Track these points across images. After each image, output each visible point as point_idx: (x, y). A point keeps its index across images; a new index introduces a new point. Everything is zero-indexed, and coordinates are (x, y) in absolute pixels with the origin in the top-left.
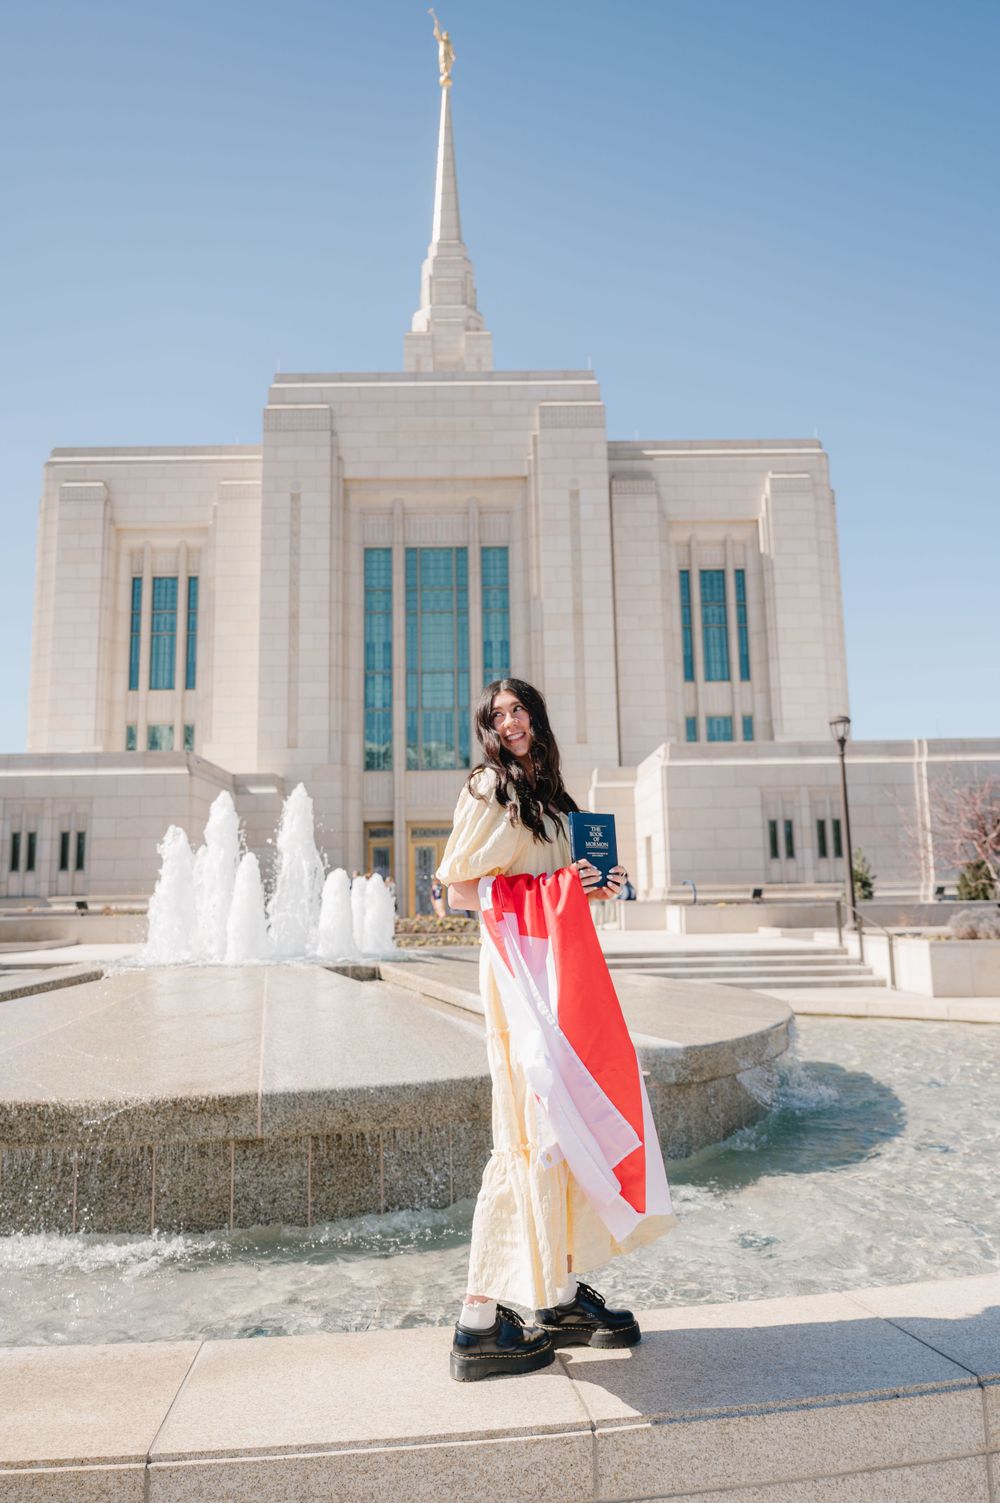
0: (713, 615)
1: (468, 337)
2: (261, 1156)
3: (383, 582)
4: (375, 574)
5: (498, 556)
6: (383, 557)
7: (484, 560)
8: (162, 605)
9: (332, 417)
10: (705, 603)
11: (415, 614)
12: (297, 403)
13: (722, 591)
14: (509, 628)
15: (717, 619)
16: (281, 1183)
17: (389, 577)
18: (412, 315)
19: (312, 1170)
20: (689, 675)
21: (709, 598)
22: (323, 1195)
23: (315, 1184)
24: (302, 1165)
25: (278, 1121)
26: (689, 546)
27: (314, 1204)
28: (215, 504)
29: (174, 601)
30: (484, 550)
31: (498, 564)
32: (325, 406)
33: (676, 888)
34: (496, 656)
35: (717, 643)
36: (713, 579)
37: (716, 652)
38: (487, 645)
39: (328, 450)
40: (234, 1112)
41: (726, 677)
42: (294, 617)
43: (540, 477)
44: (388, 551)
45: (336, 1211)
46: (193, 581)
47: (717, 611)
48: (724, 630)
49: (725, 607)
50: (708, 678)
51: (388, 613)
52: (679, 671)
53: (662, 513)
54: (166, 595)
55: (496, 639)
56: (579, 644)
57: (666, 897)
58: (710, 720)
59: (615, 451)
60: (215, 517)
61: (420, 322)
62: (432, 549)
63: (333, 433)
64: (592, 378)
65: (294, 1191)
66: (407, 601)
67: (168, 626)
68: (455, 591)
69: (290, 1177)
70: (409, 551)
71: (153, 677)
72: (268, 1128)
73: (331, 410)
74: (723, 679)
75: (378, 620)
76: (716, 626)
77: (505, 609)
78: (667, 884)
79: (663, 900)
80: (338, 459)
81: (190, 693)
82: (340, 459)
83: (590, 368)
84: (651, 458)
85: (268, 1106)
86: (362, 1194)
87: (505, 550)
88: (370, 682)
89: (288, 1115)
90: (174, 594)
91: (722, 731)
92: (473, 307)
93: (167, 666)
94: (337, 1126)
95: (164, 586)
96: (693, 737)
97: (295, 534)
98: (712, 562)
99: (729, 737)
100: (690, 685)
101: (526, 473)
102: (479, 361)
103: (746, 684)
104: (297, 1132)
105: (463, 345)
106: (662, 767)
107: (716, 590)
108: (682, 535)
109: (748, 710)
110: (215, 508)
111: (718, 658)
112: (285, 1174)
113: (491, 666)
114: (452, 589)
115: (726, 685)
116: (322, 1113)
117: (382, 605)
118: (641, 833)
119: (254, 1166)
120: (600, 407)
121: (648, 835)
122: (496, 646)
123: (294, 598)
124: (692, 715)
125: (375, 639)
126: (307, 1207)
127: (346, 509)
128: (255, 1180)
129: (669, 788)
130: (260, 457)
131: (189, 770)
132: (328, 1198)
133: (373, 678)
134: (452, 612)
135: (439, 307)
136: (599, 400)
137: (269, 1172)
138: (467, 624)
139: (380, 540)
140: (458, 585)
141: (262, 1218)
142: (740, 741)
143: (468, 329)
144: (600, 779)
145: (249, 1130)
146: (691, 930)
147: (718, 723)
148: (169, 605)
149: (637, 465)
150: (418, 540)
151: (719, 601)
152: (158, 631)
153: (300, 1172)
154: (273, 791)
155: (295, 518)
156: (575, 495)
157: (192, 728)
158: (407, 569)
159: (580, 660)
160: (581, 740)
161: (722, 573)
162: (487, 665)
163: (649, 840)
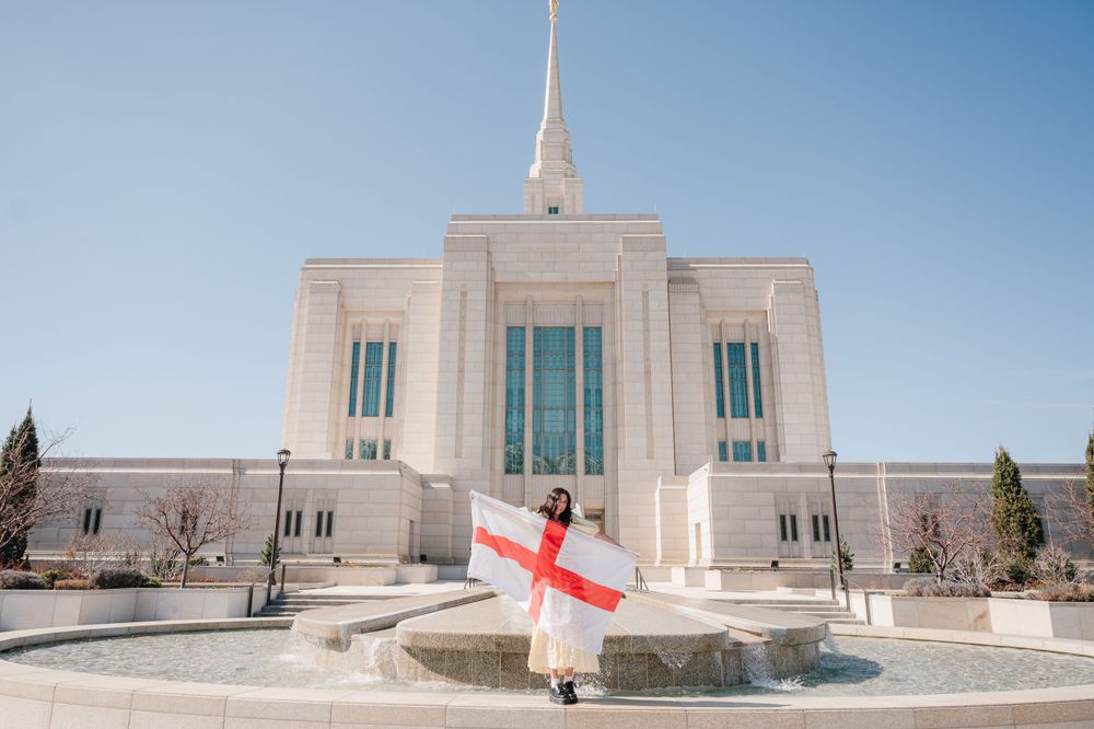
0: (737, 374)
1: (566, 182)
3: (518, 349)
4: (514, 344)
5: (594, 333)
6: (519, 333)
7: (585, 335)
8: (373, 361)
9: (488, 243)
10: (731, 366)
11: (540, 370)
12: (466, 234)
13: (742, 357)
14: (602, 381)
15: (739, 376)
17: (523, 346)
18: (529, 167)
20: (721, 414)
21: (734, 362)
26: (720, 327)
28: (410, 295)
29: (380, 358)
30: (585, 329)
31: (595, 338)
32: (484, 236)
33: (718, 558)
34: (593, 399)
35: (740, 392)
36: (737, 349)
37: (739, 398)
38: (587, 391)
39: (485, 263)
41: (746, 415)
42: (461, 371)
43: (623, 282)
44: (523, 329)
46: (393, 346)
47: (739, 370)
48: (744, 383)
49: (745, 368)
50: (734, 416)
51: (522, 369)
52: (715, 410)
53: (703, 306)
54: (375, 353)
55: (593, 387)
56: (648, 393)
57: (710, 564)
58: (735, 444)
59: (672, 264)
60: (409, 304)
61: (535, 171)
62: (551, 328)
63: (489, 253)
64: (657, 219)
66: (535, 361)
67: (376, 375)
68: (566, 356)
70: (537, 329)
71: (365, 408)
73: (488, 238)
74: (744, 417)
75: (516, 374)
76: (739, 380)
77: (599, 368)
78: (712, 556)
79: (709, 567)
81: (389, 419)
82: (492, 269)
84: (695, 269)
87: (599, 329)
88: (509, 415)
90: (381, 353)
91: (744, 453)
92: (570, 162)
93: (374, 401)
95: (374, 348)
96: (725, 458)
97: (463, 318)
98: (736, 337)
99: (749, 458)
100: (722, 420)
101: (614, 280)
103: (760, 420)
105: (563, 186)
106: (708, 477)
107: (738, 357)
108: (716, 320)
109: (761, 438)
110: (410, 299)
111: (741, 402)
113: (590, 405)
114: (564, 354)
115: (746, 420)
117: (518, 364)
118: (692, 520)
120: (662, 237)
121: (697, 521)
122: (593, 392)
123: (461, 359)
124: (723, 440)
125: (514, 386)
127: (496, 301)
129: (712, 491)
130: (441, 266)
131: (401, 472)
133: (512, 412)
134: (564, 370)
135: (547, 162)
136: (661, 233)
138: (575, 377)
139: (517, 321)
140: (568, 352)
142: (756, 461)
143: (566, 176)
144: (663, 483)
146: (725, 588)
147: (741, 446)
148: (377, 361)
149: (686, 274)
150: (544, 321)
151: (741, 364)
152: (369, 377)
154: (446, 486)
155: (463, 307)
156: (645, 294)
157: (390, 442)
158: (535, 341)
159: (649, 403)
160: (650, 456)
161: (742, 345)
162: (587, 405)
163: (698, 525)
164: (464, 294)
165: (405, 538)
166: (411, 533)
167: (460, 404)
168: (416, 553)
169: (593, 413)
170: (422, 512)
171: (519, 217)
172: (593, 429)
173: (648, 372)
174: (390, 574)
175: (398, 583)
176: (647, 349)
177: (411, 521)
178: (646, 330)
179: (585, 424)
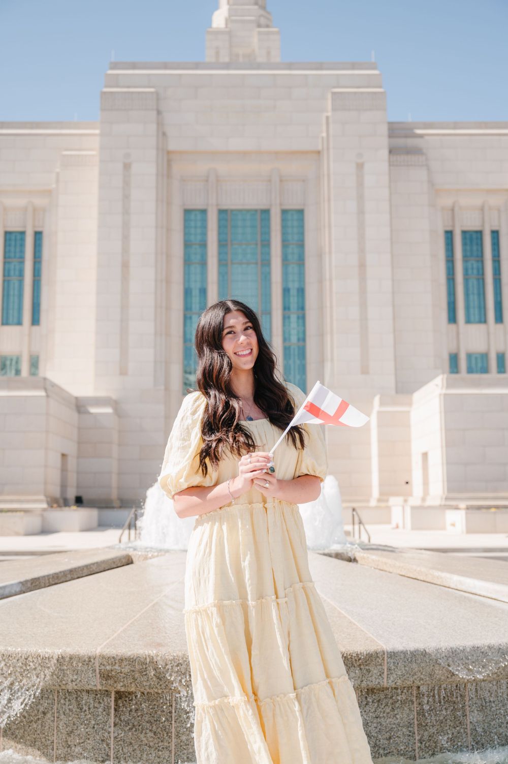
0: (472, 269)
1: (260, 33)
2: (379, 701)
3: (199, 237)
4: (193, 231)
5: (295, 217)
6: (199, 217)
7: (284, 220)
8: (12, 255)
9: (158, 99)
10: (465, 259)
11: (226, 265)
12: (128, 87)
13: (480, 249)
14: (304, 277)
15: (475, 272)
16: (395, 724)
17: (204, 234)
18: (212, 14)
19: (418, 713)
20: (452, 318)
21: (468, 254)
22: (426, 733)
23: (420, 725)
24: (410, 709)
25: (399, 673)
26: (453, 210)
27: (421, 741)
28: (58, 170)
29: (22, 252)
30: (284, 212)
31: (295, 223)
32: (152, 90)
33: (452, 495)
34: (293, 301)
35: (476, 291)
36: (473, 238)
37: (474, 299)
38: (286, 291)
39: (154, 126)
40: (366, 665)
41: (483, 320)
42: (125, 266)
43: (331, 151)
44: (204, 212)
45: (436, 747)
46: (38, 235)
47: (475, 265)
48: (481, 281)
49: (482, 262)
50: (468, 321)
51: (204, 263)
52: (444, 315)
53: (431, 183)
54: (15, 246)
55: (294, 286)
56: (363, 291)
57: (443, 503)
58: (469, 356)
59: (396, 131)
60: (57, 181)
61: (219, 20)
62: (240, 211)
63: (159, 112)
64: (374, 68)
65: (404, 730)
66: (220, 253)
67: (17, 273)
68: (259, 247)
69: (402, 719)
70: (222, 212)
71: (5, 315)
72: (392, 679)
73: (157, 94)
74: (480, 322)
75: (195, 269)
76: (476, 277)
77: (301, 261)
78: (444, 493)
79: (440, 506)
80: (163, 135)
81: (35, 328)
82: (164, 134)
83: (373, 60)
84: (421, 136)
85: (392, 661)
86: (455, 734)
87: (301, 212)
88: (188, 321)
89: (407, 668)
90: (23, 245)
91: (480, 365)
92: (263, 8)
93: (16, 306)
94: (443, 678)
95: (14, 239)
96: (455, 370)
97: (126, 197)
98: (471, 222)
99: (485, 370)
100: (453, 326)
101: (320, 148)
102: (269, 53)
103: (500, 326)
104: (414, 682)
105: (255, 40)
106: (440, 395)
107: (475, 248)
108: (447, 201)
109: (501, 348)
110: (58, 174)
111: (476, 303)
112: (398, 716)
113: (289, 309)
114: (257, 244)
115: (482, 327)
116: (432, 668)
117: (198, 257)
118: (416, 450)
119: (374, 710)
120: (381, 93)
121: (424, 450)
122: (293, 292)
123: (125, 250)
124: (454, 351)
125: (193, 285)
126: (415, 743)
127: (169, 176)
128: (375, 721)
129: (446, 412)
130: (97, 132)
131: (46, 392)
132: (430, 737)
133: (191, 318)
134: (256, 263)
135: (235, 7)
136: (380, 87)
137: (385, 715)
138: (270, 273)
139: (197, 203)
140: (262, 241)
141: (381, 751)
142: (494, 374)
143: (259, 26)
144: (382, 404)
145: (378, 680)
146: (470, 530)
147: (476, 358)
148: (18, 255)
149: (410, 142)
150: (231, 203)
151: (477, 256)
152: (9, 276)
153: (408, 715)
154: (109, 410)
155: (127, 183)
156: (360, 166)
157: (38, 357)
158: (219, 227)
159: (363, 305)
160: (365, 371)
161: (480, 233)
162: (286, 308)
163: (425, 455)
164: (127, 167)
165: (55, 476)
166: (64, 470)
167: (124, 307)
168: (71, 494)
169: (294, 318)
170: (79, 443)
171: (197, 66)
172: (294, 339)
173: (362, 266)
174: (35, 522)
175: (45, 531)
176: (361, 237)
177: (63, 455)
178: (361, 212)
179: (284, 332)
